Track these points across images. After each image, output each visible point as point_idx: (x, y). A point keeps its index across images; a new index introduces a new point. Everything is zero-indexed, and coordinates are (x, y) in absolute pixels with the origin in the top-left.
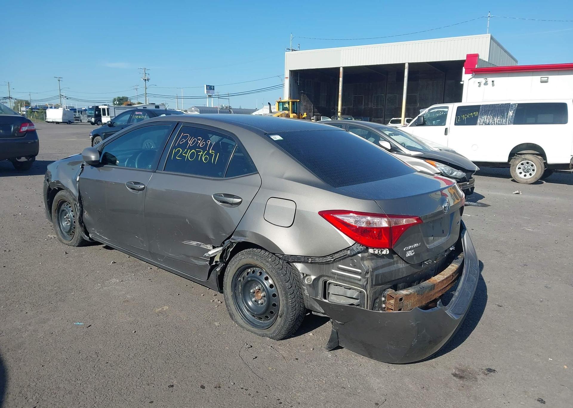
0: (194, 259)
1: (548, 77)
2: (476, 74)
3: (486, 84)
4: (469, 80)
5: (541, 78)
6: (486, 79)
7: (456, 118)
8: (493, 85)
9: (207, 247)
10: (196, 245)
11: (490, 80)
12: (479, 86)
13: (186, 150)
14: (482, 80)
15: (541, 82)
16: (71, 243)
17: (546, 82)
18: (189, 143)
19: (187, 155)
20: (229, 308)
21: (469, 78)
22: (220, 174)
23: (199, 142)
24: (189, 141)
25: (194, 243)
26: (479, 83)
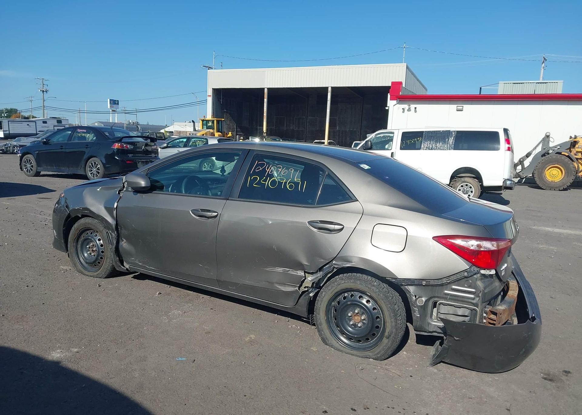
0: (279, 285)
1: (463, 106)
2: (400, 100)
3: (409, 110)
4: (394, 106)
5: (457, 106)
6: (409, 106)
7: (401, 143)
8: (416, 111)
9: (297, 273)
10: (282, 271)
11: (413, 106)
12: (403, 112)
13: (265, 178)
14: (406, 106)
15: (457, 110)
16: (98, 274)
17: (462, 110)
18: (268, 171)
19: (267, 183)
20: (323, 333)
21: (394, 104)
22: (310, 201)
23: (280, 170)
24: (268, 169)
25: (280, 270)
26: (403, 109)
